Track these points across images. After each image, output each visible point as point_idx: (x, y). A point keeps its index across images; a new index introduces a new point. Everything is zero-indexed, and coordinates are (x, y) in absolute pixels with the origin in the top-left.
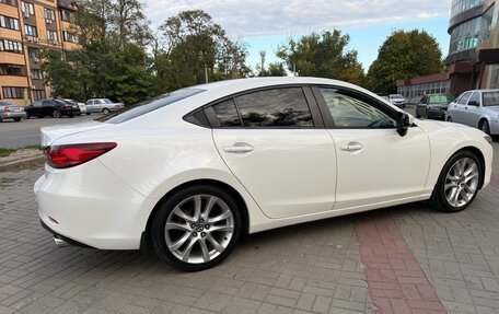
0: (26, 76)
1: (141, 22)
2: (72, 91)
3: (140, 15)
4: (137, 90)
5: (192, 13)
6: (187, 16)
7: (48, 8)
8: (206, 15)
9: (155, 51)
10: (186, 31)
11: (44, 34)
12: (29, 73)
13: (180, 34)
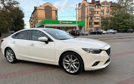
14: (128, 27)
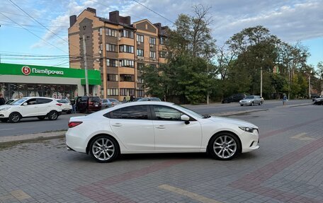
0: (134, 81)
1: (209, 41)
2: (156, 91)
3: (208, 36)
4: (199, 90)
5: (252, 29)
6: (249, 31)
7: (152, 37)
8: (264, 29)
9: (221, 61)
10: (247, 42)
11: (148, 54)
12: (136, 80)
13: (242, 45)
14: (204, 90)
